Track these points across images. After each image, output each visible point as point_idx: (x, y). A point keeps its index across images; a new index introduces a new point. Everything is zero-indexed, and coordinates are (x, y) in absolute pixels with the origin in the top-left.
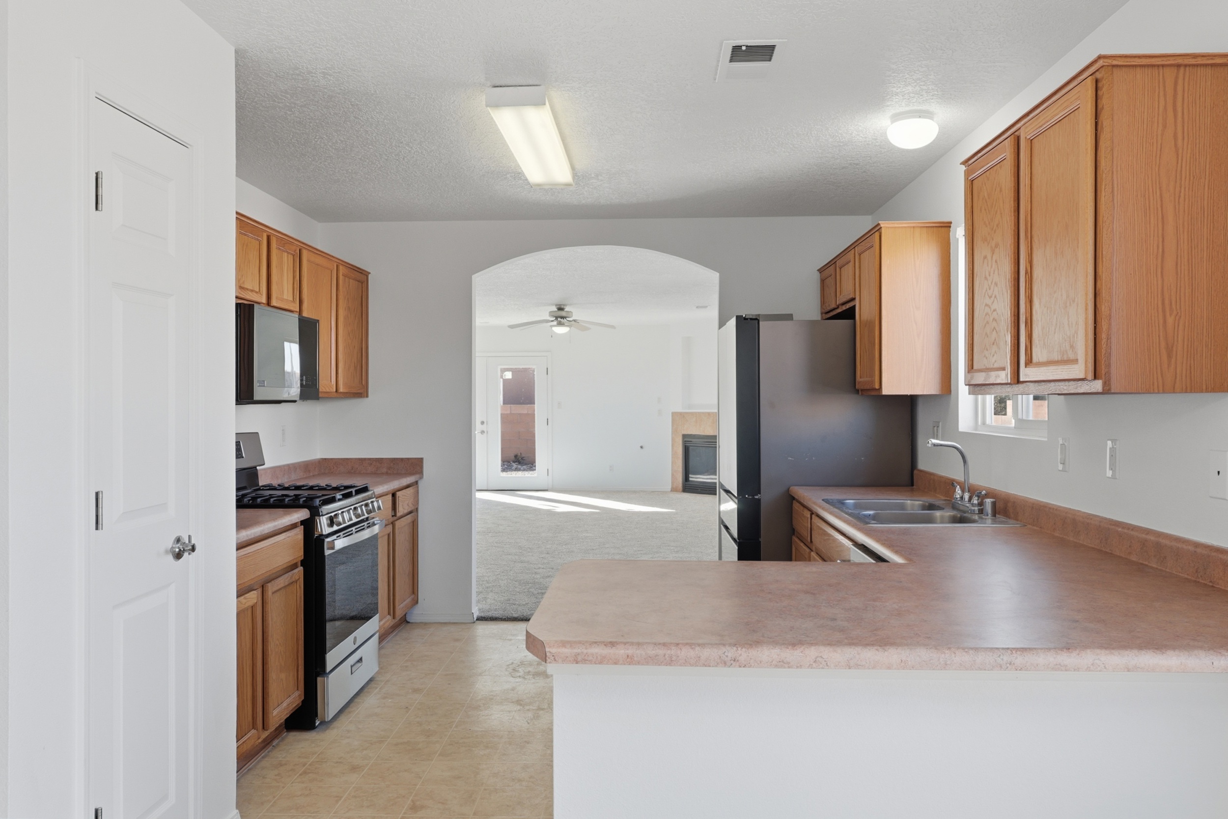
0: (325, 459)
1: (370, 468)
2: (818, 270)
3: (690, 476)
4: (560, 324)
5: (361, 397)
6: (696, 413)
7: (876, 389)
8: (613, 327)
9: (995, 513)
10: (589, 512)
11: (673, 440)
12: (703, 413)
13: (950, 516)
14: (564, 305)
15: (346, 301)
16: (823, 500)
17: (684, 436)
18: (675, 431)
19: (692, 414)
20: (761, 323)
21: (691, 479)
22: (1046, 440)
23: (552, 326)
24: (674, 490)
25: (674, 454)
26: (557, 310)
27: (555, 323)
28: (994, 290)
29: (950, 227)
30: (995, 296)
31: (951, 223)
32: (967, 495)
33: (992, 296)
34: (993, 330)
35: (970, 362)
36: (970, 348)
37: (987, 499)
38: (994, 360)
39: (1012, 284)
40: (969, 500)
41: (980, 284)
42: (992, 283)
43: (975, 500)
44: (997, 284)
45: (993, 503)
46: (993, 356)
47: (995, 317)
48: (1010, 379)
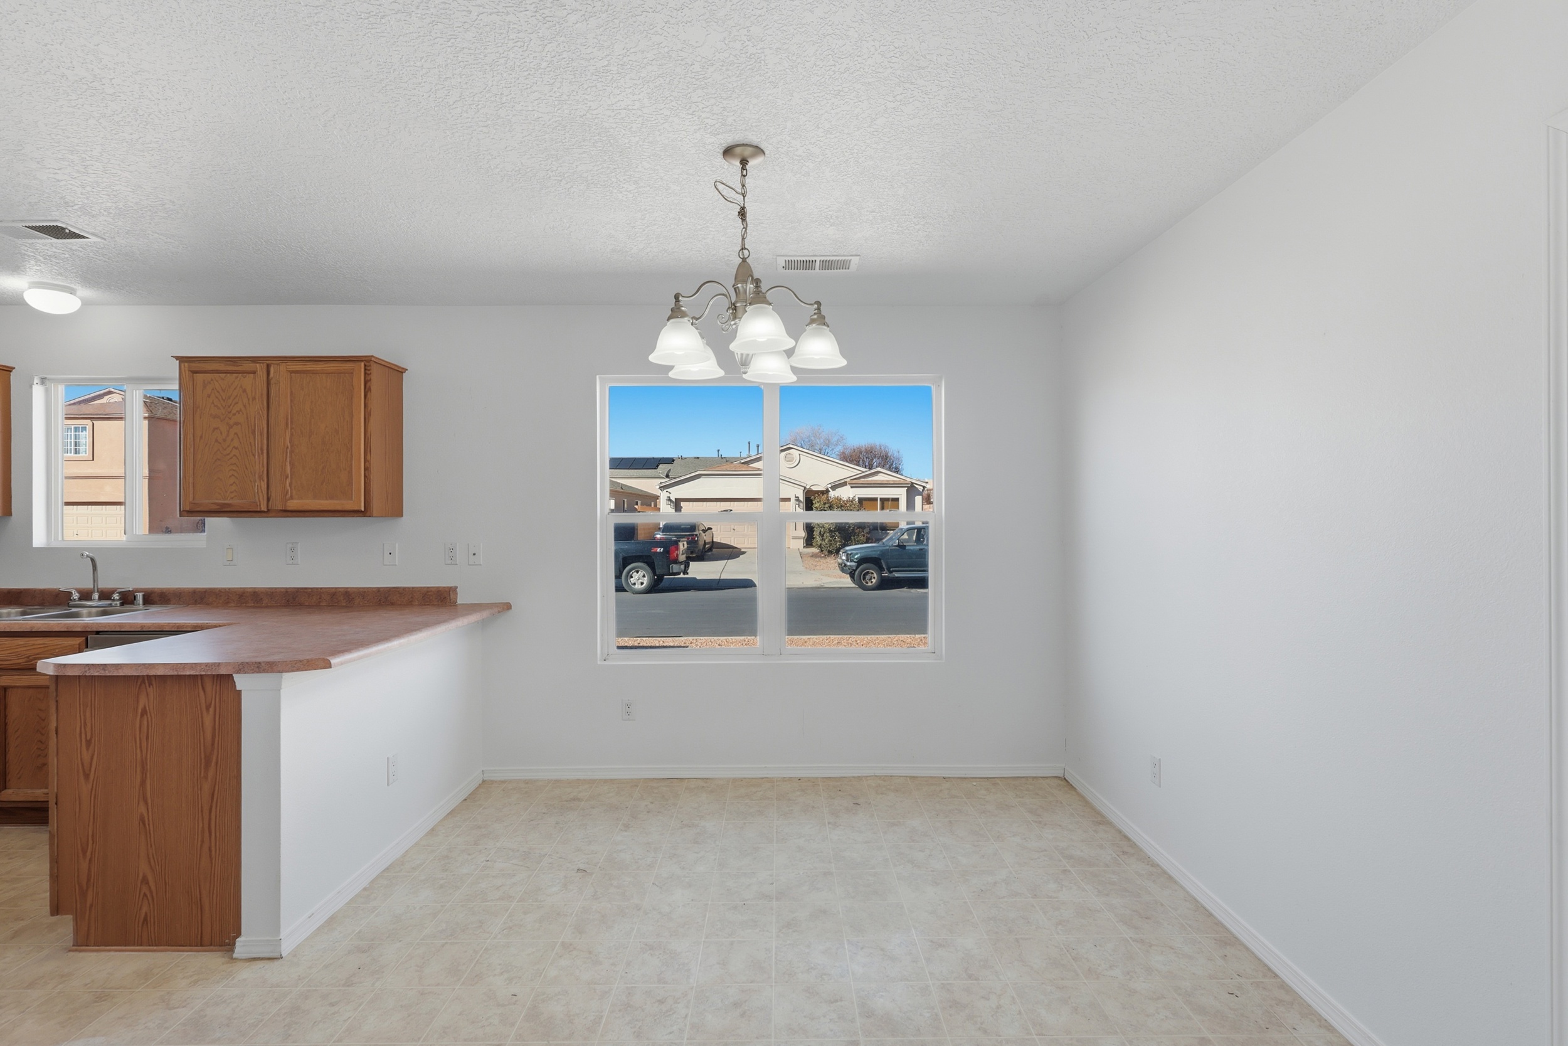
9: (144, 604)
22: (206, 547)
28: (231, 451)
29: (11, 371)
30: (235, 455)
31: (14, 368)
32: (96, 596)
33: (228, 454)
34: (230, 476)
35: (191, 496)
36: (191, 485)
37: (136, 594)
38: (233, 495)
39: (265, 451)
40: (100, 599)
41: (206, 445)
42: (228, 446)
43: (116, 596)
44: (237, 448)
45: (144, 596)
46: (232, 492)
47: (234, 469)
48: (264, 508)
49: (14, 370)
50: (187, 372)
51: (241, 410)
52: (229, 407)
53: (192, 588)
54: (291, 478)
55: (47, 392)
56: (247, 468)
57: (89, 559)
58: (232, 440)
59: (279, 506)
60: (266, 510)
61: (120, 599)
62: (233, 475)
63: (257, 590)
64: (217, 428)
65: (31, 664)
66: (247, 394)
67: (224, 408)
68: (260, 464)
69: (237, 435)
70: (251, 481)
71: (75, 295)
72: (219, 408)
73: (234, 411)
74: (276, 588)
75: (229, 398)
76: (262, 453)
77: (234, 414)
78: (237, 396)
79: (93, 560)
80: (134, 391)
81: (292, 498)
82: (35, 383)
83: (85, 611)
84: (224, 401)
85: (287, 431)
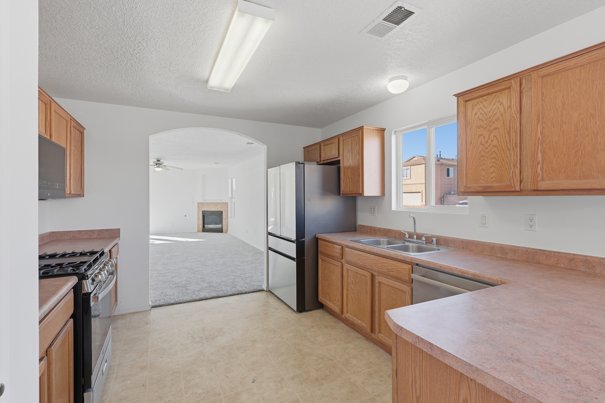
0: (54, 232)
1: (85, 236)
2: (303, 148)
3: (205, 225)
4: (158, 167)
5: (81, 197)
6: (208, 203)
7: (360, 194)
8: (182, 169)
10: (170, 243)
11: (198, 213)
12: (211, 203)
13: (416, 246)
14: (160, 159)
15: (74, 142)
16: (350, 241)
17: (203, 211)
18: (199, 210)
19: (206, 203)
20: (305, 165)
21: (205, 227)
22: (468, 214)
23: (154, 168)
24: (198, 231)
25: (198, 218)
26: (156, 161)
27: (156, 166)
28: (491, 149)
29: (385, 131)
30: (494, 152)
31: (385, 129)
32: (415, 237)
33: (489, 152)
34: (491, 167)
35: (465, 182)
36: (465, 175)
37: (433, 239)
38: (492, 180)
39: (518, 145)
40: (417, 238)
41: (474, 147)
42: (489, 146)
43: (424, 239)
44: (495, 146)
45: (436, 240)
46: (492, 178)
47: (493, 161)
48: (518, 189)
49: (386, 130)
50: (462, 102)
51: (499, 118)
52: (490, 118)
53: (462, 239)
54: (543, 163)
55: (397, 137)
56: (503, 160)
57: (413, 218)
58: (492, 141)
59: (529, 186)
60: (519, 190)
61: (426, 240)
62: (493, 166)
63: (503, 246)
64: (482, 135)
65: (389, 274)
66: (503, 106)
67: (486, 120)
68: (514, 155)
69: (496, 137)
70: (506, 169)
71: (407, 80)
72: (483, 121)
73: (493, 121)
74: (518, 247)
75: (490, 112)
76: (516, 147)
77: (493, 123)
78: (496, 109)
79: (414, 218)
80: (431, 129)
81: (543, 179)
82: (392, 134)
83: (411, 245)
84: (486, 115)
85: (539, 126)
